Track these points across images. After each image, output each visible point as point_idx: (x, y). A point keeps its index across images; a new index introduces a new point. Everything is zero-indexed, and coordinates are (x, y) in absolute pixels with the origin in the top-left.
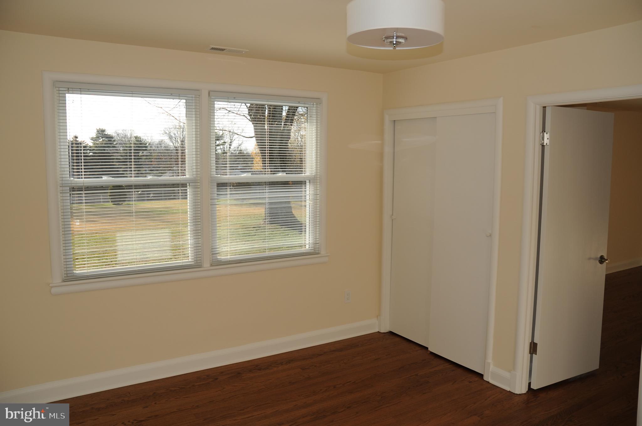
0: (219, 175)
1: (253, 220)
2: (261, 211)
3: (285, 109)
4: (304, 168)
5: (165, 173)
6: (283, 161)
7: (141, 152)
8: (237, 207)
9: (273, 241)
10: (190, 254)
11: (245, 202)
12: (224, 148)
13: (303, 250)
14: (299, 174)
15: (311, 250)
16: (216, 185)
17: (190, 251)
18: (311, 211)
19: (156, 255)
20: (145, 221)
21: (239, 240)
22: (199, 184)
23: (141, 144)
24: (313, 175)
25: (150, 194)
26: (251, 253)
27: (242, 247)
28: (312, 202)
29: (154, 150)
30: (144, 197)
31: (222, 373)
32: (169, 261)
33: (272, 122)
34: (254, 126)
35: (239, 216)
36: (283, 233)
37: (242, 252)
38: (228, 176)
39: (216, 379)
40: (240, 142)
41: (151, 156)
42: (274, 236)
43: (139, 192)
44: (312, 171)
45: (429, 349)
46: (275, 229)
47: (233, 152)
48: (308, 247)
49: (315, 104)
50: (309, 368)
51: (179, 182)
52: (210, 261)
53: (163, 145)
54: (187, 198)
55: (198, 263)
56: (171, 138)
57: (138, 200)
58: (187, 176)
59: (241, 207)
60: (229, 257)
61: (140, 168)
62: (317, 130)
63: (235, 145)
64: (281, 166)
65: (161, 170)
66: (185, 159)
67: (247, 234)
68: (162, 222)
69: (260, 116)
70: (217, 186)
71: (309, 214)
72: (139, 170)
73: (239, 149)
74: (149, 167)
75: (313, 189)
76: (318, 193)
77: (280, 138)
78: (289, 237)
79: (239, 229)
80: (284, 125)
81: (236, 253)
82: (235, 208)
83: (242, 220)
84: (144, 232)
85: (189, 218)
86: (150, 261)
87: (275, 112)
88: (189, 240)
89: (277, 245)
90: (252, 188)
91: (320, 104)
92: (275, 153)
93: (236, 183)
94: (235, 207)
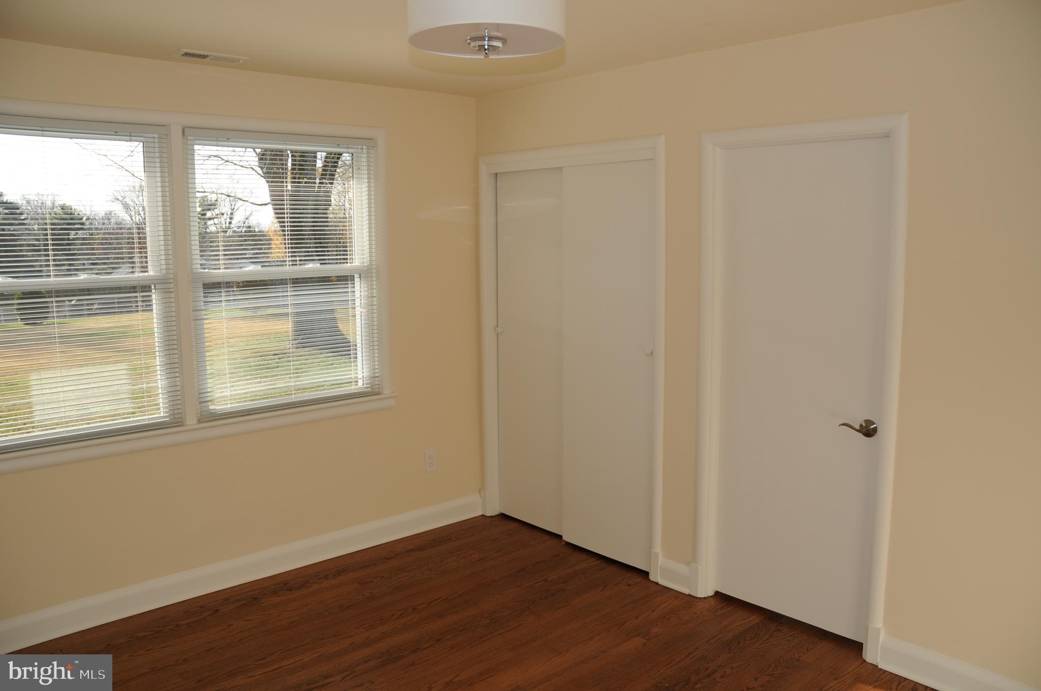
0: (207, 270)
1: (273, 342)
2: (287, 326)
3: (321, 156)
4: (350, 255)
5: (119, 268)
6: (321, 243)
7: (73, 232)
8: (246, 322)
9: (308, 376)
10: (161, 404)
11: (259, 313)
12: (221, 222)
13: (352, 389)
14: (342, 265)
15: (367, 388)
16: (202, 286)
17: (161, 400)
18: (365, 324)
19: (107, 408)
20: (86, 350)
21: (250, 377)
22: (172, 286)
23: (72, 219)
24: (365, 264)
25: (93, 304)
26: (271, 397)
27: (255, 387)
28: (365, 310)
29: (96, 229)
30: (82, 310)
31: (227, 599)
32: (130, 418)
33: (299, 178)
34: (270, 186)
35: (249, 336)
36: (323, 362)
37: (256, 396)
38: (221, 271)
39: (217, 611)
40: (248, 213)
41: (92, 239)
42: (309, 368)
43: (73, 302)
44: (363, 259)
45: (564, 538)
46: (309, 355)
47: (235, 229)
48: (362, 384)
49: (364, 147)
50: (372, 581)
51: (137, 283)
52: (197, 414)
53: (113, 221)
54: (152, 310)
55: (176, 418)
56: (126, 207)
57: (71, 315)
58: (151, 273)
59: (252, 322)
60: (229, 406)
61: (73, 260)
62: (369, 191)
63: (238, 218)
64: (316, 251)
65: (112, 263)
66: (145, 243)
67: (263, 365)
68: (116, 352)
69: (278, 169)
70: (204, 288)
71: (362, 329)
72: (70, 265)
73: (246, 224)
74: (89, 259)
75: (366, 289)
76: (375, 295)
77: (313, 205)
78: (335, 368)
79: (250, 357)
80: (320, 183)
81: (246, 398)
82: (241, 323)
83: (256, 343)
84: (84, 370)
85: (157, 344)
86: (96, 418)
87: (303, 162)
88: (159, 381)
89: (315, 383)
90: (271, 288)
91: (373, 147)
92: (306, 230)
93: (243, 282)
94: (243, 322)
